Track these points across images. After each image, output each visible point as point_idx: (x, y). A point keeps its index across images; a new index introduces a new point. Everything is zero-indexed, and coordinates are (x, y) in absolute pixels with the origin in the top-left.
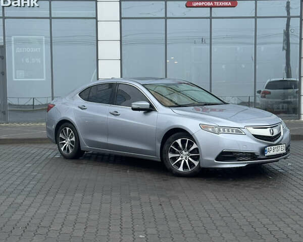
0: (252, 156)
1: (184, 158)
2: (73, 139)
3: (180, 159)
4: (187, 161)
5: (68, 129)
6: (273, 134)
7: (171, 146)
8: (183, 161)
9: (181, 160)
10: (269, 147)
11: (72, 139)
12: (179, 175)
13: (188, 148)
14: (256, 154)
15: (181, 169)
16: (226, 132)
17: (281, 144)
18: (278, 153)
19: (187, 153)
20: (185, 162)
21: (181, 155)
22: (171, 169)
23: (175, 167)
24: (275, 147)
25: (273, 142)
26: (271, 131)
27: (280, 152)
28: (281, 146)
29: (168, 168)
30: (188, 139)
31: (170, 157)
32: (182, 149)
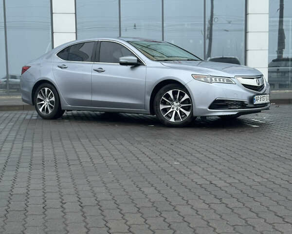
1: (175, 109)
2: (53, 99)
3: (171, 110)
4: (178, 112)
5: (46, 89)
7: (163, 98)
8: (174, 112)
11: (51, 100)
12: (171, 125)
13: (179, 100)
15: (172, 120)
16: (218, 81)
19: (178, 104)
21: (173, 106)
22: (162, 120)
23: (166, 118)
30: (179, 91)
31: (161, 109)
32: (173, 100)
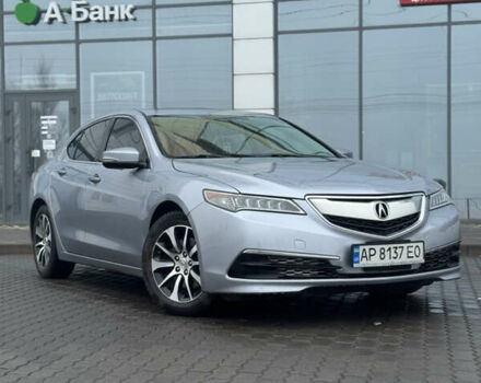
0: (323, 266)
1: (182, 272)
3: (174, 273)
4: (186, 278)
6: (383, 216)
7: (157, 244)
8: (180, 277)
9: (176, 276)
10: (367, 248)
12: (171, 311)
13: (189, 247)
14: (333, 263)
15: (174, 297)
16: (259, 208)
17: (409, 242)
18: (397, 262)
19: (188, 259)
20: (183, 279)
21: (177, 264)
22: (155, 295)
23: (164, 292)
24: (386, 247)
25: (386, 235)
26: (381, 208)
27: (403, 260)
28: (405, 245)
29: (151, 293)
30: (187, 228)
31: (154, 269)
32: (178, 250)
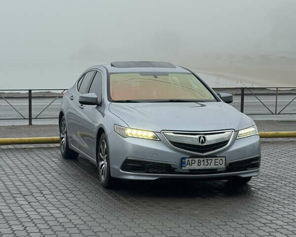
0: (168, 168)
10: (190, 160)
14: (173, 166)
17: (217, 157)
18: (208, 167)
24: (202, 159)
25: (203, 153)
26: (202, 139)
28: (213, 159)
